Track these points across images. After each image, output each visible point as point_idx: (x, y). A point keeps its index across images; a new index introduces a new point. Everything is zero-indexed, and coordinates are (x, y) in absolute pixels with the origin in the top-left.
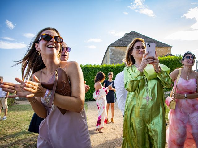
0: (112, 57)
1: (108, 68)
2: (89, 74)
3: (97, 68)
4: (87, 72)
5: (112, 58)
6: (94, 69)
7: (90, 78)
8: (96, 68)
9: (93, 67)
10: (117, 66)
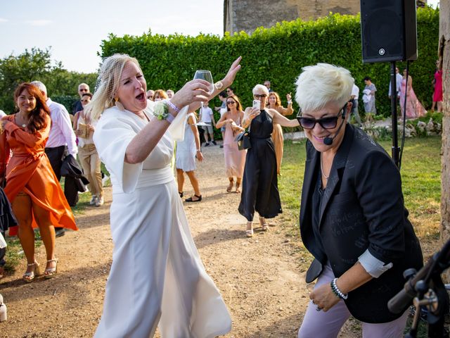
0: (240, 8)
1: (209, 45)
2: (151, 64)
3: (176, 47)
4: (145, 59)
5: (240, 11)
6: (167, 49)
7: (154, 77)
8: (172, 45)
9: (163, 44)
10: (239, 39)
